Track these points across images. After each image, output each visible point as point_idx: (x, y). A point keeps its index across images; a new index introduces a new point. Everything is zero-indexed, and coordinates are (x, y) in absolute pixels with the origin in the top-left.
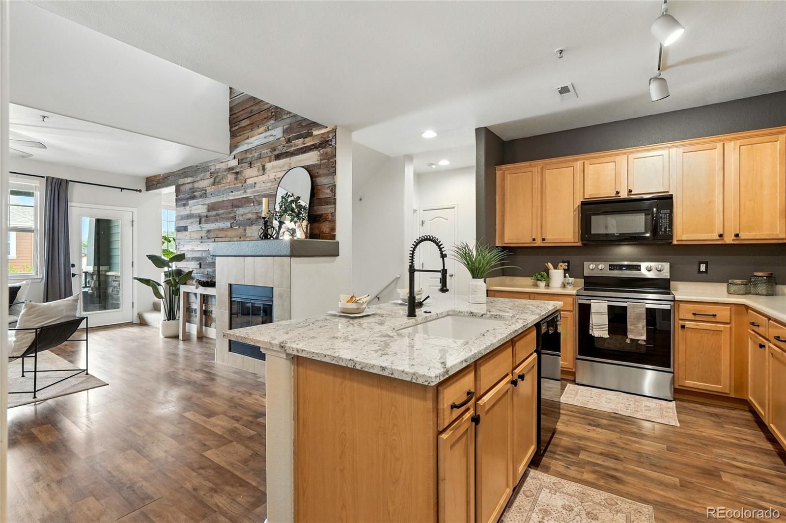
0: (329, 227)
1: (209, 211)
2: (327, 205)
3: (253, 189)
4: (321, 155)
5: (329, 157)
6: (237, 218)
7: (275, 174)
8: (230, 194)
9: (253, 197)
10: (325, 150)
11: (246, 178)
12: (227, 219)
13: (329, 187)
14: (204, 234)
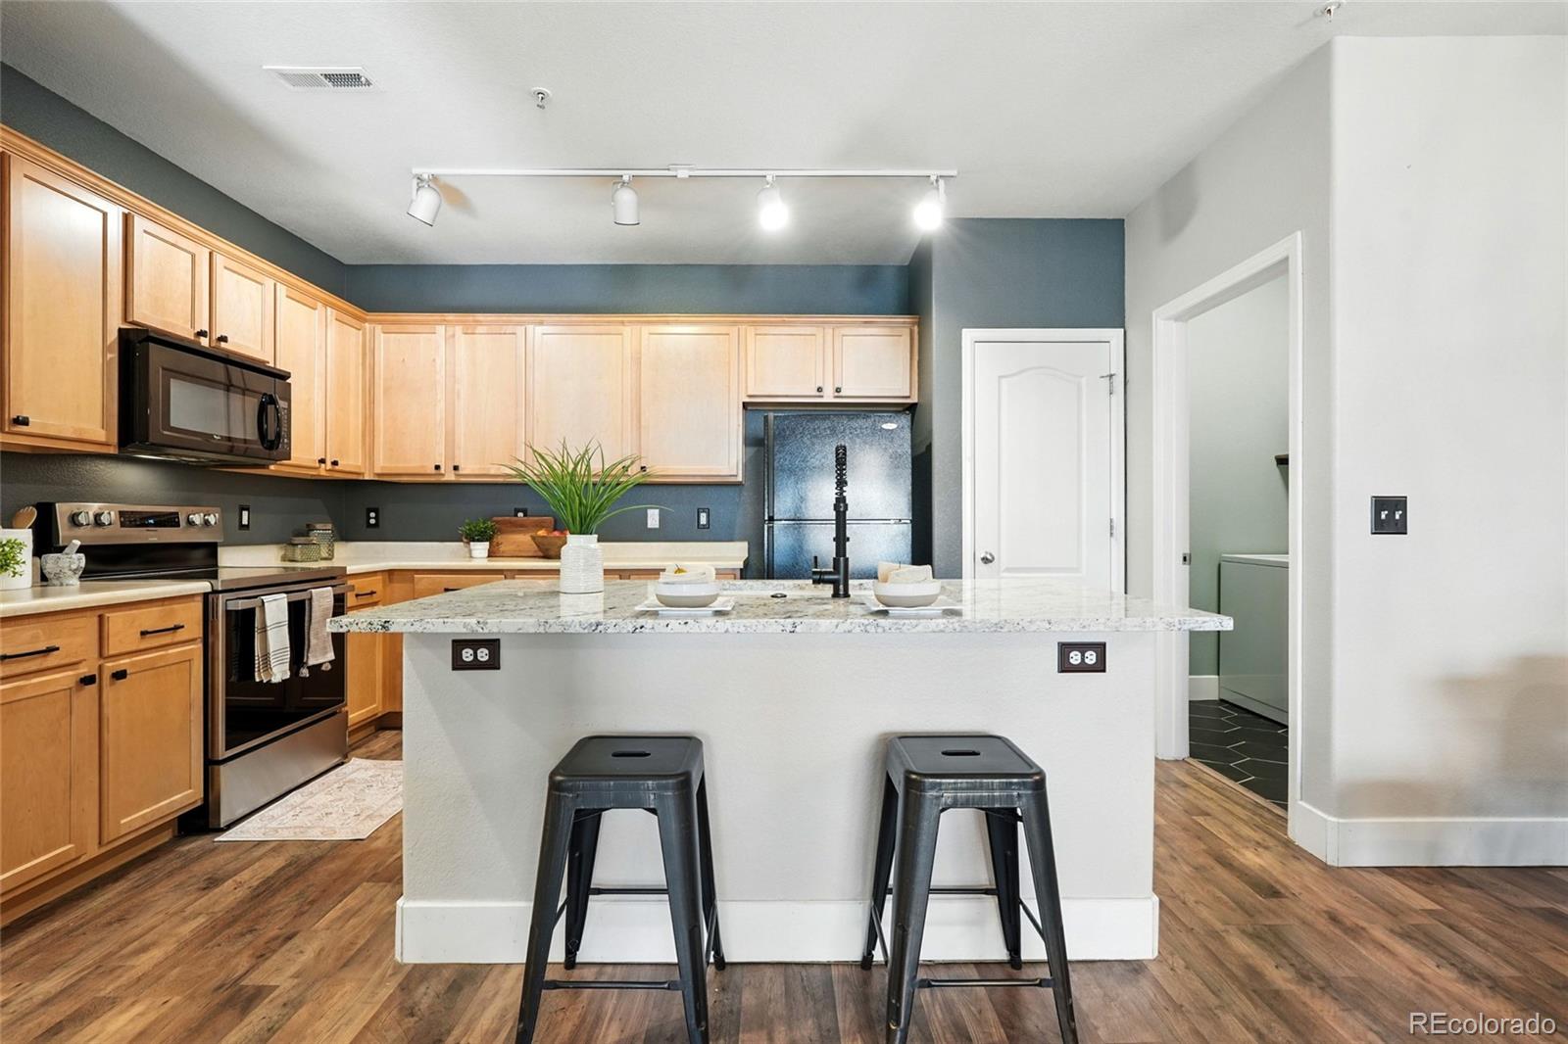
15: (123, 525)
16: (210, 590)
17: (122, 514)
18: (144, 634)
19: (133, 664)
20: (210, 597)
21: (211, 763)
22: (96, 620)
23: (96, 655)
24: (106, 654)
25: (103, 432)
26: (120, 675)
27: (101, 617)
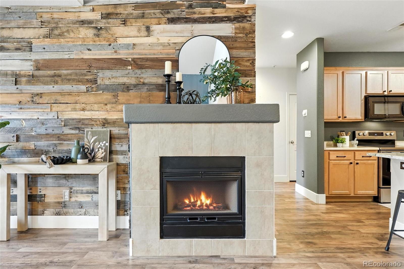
0: (248, 98)
1: (38, 69)
2: (246, 77)
3: (131, 51)
4: (236, 28)
5: (248, 32)
6: (99, 82)
7: (169, 38)
8: (84, 52)
9: (130, 59)
10: (242, 25)
11: (116, 36)
12: (79, 81)
13: (249, 60)
14: (25, 98)
15: (369, 135)
16: (379, 149)
17: (369, 133)
18: (363, 157)
19: (360, 162)
20: (379, 151)
21: (379, 188)
22: (353, 153)
23: (354, 159)
24: (355, 159)
25: (361, 117)
26: (357, 164)
27: (354, 152)
